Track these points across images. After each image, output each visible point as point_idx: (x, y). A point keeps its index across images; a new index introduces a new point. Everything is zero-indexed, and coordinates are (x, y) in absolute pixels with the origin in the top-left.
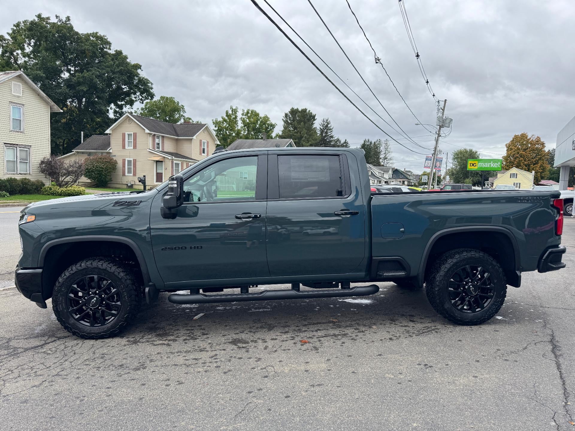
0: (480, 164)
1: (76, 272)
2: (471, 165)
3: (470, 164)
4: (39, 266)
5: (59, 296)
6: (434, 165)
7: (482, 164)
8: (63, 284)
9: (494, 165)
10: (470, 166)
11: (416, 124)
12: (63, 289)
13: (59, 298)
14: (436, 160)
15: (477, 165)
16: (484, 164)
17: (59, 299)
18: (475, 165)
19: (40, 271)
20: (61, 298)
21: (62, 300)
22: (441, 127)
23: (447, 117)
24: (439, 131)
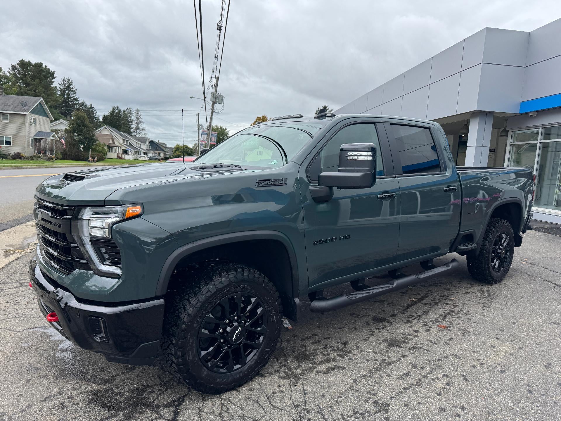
1: (215, 292)
4: (158, 294)
5: (189, 337)
6: (210, 139)
8: (195, 316)
11: (190, 97)
12: (195, 325)
13: (189, 340)
14: (211, 135)
17: (189, 343)
19: (161, 301)
20: (191, 341)
21: (192, 343)
22: (214, 103)
23: (219, 94)
24: (213, 107)
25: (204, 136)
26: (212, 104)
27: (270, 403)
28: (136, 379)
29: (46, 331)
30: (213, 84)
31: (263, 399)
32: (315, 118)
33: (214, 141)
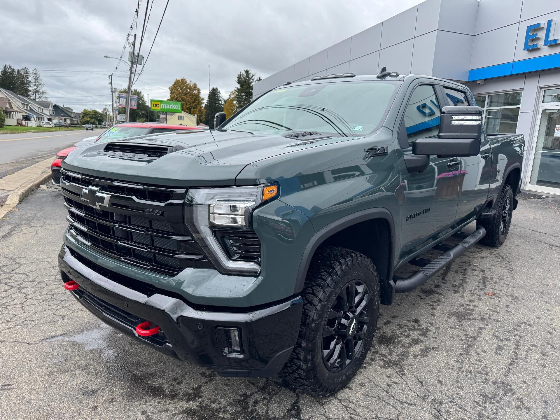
0: (163, 106)
2: (155, 106)
3: (154, 104)
7: (164, 106)
9: (175, 107)
10: (154, 107)
11: (105, 57)
15: (160, 105)
16: (166, 106)
18: (158, 105)
22: (133, 63)
23: (138, 53)
24: (132, 67)
25: (123, 100)
26: (130, 64)
27: (394, 397)
28: (227, 388)
29: (72, 339)
31: (383, 394)
32: (378, 77)
33: (134, 106)
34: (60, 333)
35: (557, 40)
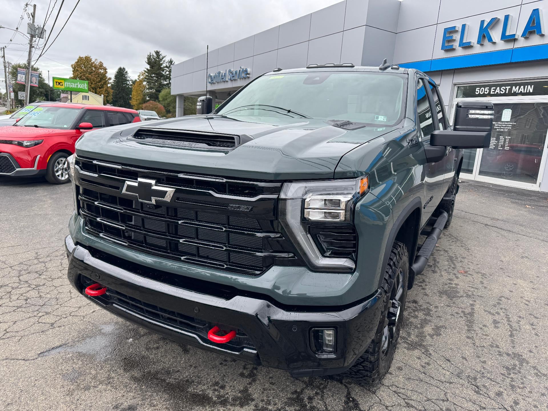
0: (67, 84)
2: (58, 84)
3: (56, 82)
7: (69, 84)
9: (81, 86)
10: (56, 84)
15: (63, 84)
16: (71, 85)
18: (61, 83)
22: (32, 36)
23: (39, 26)
24: (31, 41)
25: (21, 76)
26: (30, 37)
28: (274, 387)
29: (75, 349)
30: (30, 13)
32: (380, 69)
33: (36, 83)
34: (58, 344)
35: (470, 42)
